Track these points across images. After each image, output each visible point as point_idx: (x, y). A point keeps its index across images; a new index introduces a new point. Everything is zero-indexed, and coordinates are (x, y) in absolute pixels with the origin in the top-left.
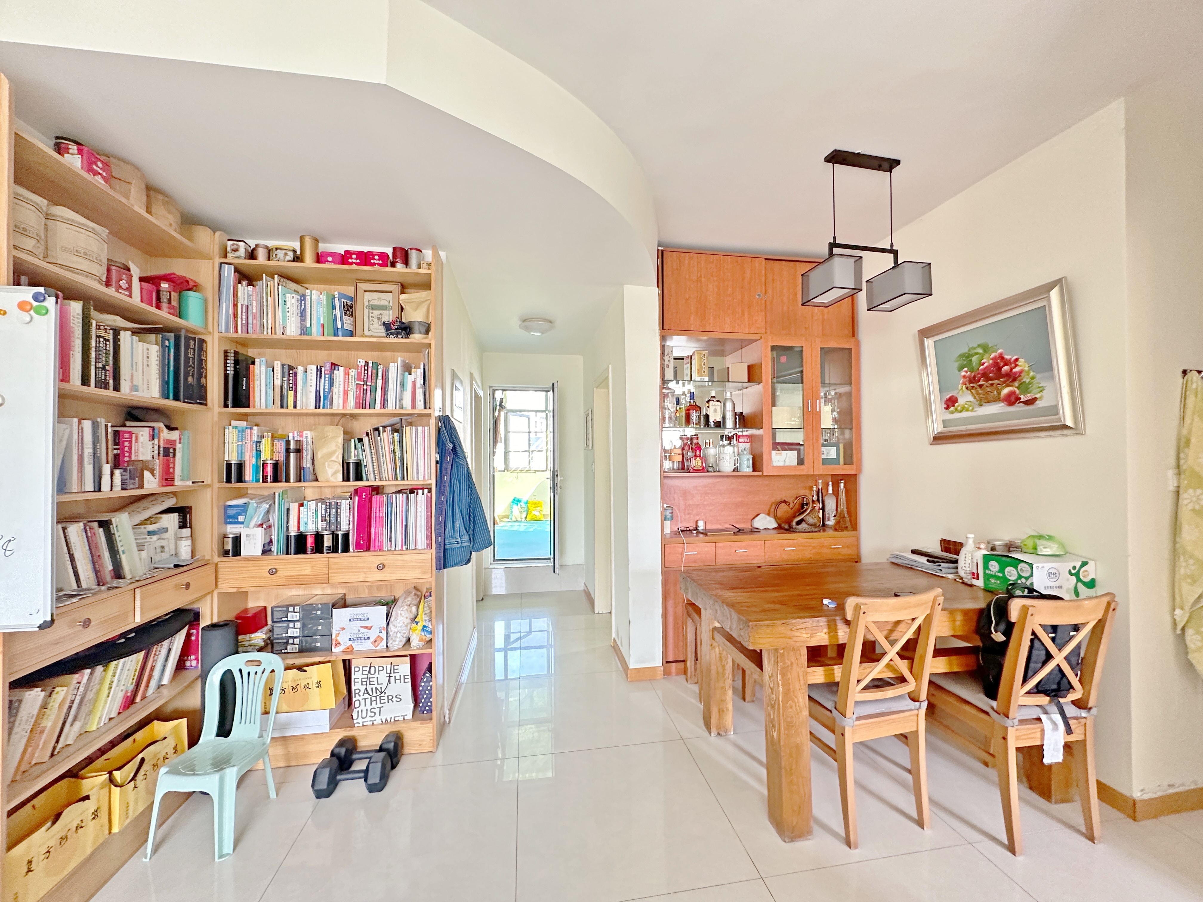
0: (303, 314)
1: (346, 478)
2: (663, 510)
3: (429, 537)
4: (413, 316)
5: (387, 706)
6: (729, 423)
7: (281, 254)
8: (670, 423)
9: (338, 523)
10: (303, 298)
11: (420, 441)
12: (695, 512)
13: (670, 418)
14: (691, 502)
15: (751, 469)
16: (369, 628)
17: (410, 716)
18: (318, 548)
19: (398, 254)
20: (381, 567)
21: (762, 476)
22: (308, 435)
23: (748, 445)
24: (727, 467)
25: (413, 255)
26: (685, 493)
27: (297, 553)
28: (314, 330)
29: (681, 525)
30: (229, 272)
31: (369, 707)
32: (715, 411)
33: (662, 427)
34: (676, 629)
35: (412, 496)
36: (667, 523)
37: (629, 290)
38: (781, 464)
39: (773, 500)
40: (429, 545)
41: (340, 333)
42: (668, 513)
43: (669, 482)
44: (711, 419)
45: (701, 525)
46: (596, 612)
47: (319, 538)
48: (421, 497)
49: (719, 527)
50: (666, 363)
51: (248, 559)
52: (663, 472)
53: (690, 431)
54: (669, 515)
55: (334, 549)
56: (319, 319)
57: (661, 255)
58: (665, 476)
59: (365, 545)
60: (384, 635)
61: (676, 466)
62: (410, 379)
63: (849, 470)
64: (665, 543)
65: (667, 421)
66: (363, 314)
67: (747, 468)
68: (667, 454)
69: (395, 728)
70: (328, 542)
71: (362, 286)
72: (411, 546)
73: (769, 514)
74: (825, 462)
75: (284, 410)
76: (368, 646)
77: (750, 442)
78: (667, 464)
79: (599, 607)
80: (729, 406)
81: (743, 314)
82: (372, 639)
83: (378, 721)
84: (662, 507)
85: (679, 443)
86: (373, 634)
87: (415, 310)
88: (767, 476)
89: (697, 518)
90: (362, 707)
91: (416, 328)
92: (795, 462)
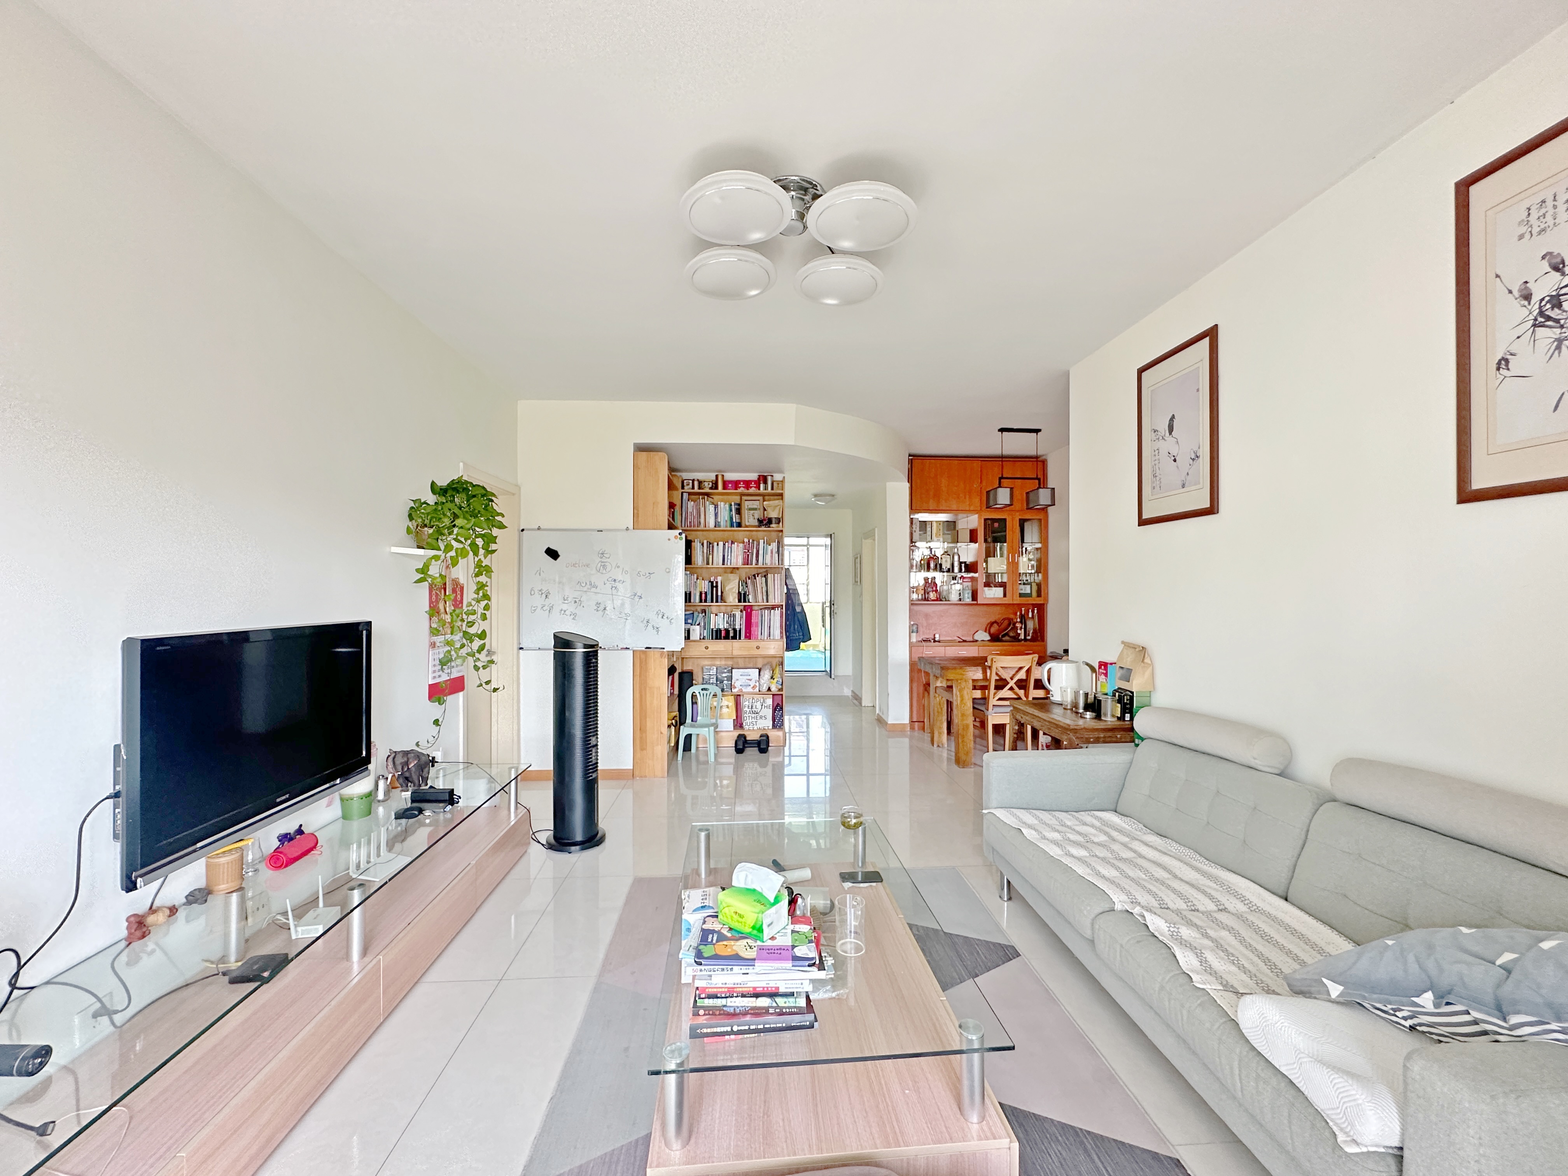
0: (716, 515)
1: (740, 601)
2: (911, 626)
3: (781, 633)
4: (773, 514)
5: (759, 721)
6: (956, 569)
7: (706, 484)
8: (916, 568)
9: (735, 625)
10: (716, 507)
11: (776, 582)
12: (933, 628)
13: (916, 565)
14: (931, 622)
15: (971, 599)
16: (750, 680)
17: (771, 727)
18: (727, 637)
19: (761, 479)
20: (758, 648)
21: (977, 604)
22: (719, 579)
23: (970, 584)
24: (954, 598)
25: (769, 478)
26: (927, 616)
27: (716, 638)
28: (722, 524)
29: (925, 637)
30: (685, 496)
31: (751, 721)
32: (946, 561)
33: (910, 572)
34: (918, 701)
35: (772, 611)
36: (914, 635)
37: (890, 485)
38: (992, 596)
39: (989, 621)
40: (782, 637)
41: (735, 525)
42: (915, 628)
43: (915, 608)
44: (944, 567)
45: (937, 636)
46: (863, 705)
47: (727, 631)
48: (777, 612)
49: (950, 639)
50: (914, 529)
51: (694, 641)
52: (911, 600)
53: (930, 575)
54: (915, 629)
55: (734, 638)
56: (724, 517)
57: (911, 462)
58: (912, 603)
59: (748, 636)
60: (757, 684)
61: (920, 597)
62: (770, 548)
63: (1039, 601)
64: (911, 645)
65: (914, 568)
66: (745, 513)
67: (968, 599)
68: (913, 590)
69: (764, 732)
70: (731, 634)
71: (744, 498)
72: (771, 638)
73: (986, 631)
74: (1021, 595)
75: (708, 566)
76: (749, 689)
77: (972, 581)
78: (915, 596)
79: (865, 702)
80: (956, 558)
81: (965, 498)
82: (752, 686)
83: (755, 728)
84: (910, 623)
85: (922, 582)
86: (752, 684)
87: (773, 511)
88: (980, 604)
89: (935, 632)
90: (748, 720)
91: (774, 521)
92: (1002, 595)
